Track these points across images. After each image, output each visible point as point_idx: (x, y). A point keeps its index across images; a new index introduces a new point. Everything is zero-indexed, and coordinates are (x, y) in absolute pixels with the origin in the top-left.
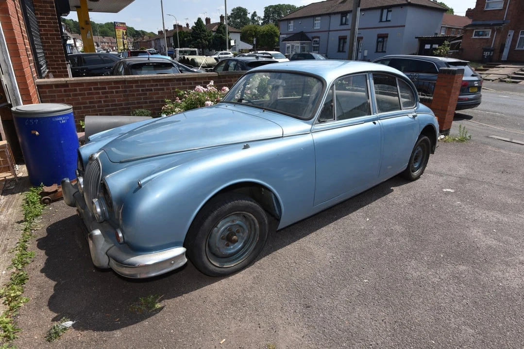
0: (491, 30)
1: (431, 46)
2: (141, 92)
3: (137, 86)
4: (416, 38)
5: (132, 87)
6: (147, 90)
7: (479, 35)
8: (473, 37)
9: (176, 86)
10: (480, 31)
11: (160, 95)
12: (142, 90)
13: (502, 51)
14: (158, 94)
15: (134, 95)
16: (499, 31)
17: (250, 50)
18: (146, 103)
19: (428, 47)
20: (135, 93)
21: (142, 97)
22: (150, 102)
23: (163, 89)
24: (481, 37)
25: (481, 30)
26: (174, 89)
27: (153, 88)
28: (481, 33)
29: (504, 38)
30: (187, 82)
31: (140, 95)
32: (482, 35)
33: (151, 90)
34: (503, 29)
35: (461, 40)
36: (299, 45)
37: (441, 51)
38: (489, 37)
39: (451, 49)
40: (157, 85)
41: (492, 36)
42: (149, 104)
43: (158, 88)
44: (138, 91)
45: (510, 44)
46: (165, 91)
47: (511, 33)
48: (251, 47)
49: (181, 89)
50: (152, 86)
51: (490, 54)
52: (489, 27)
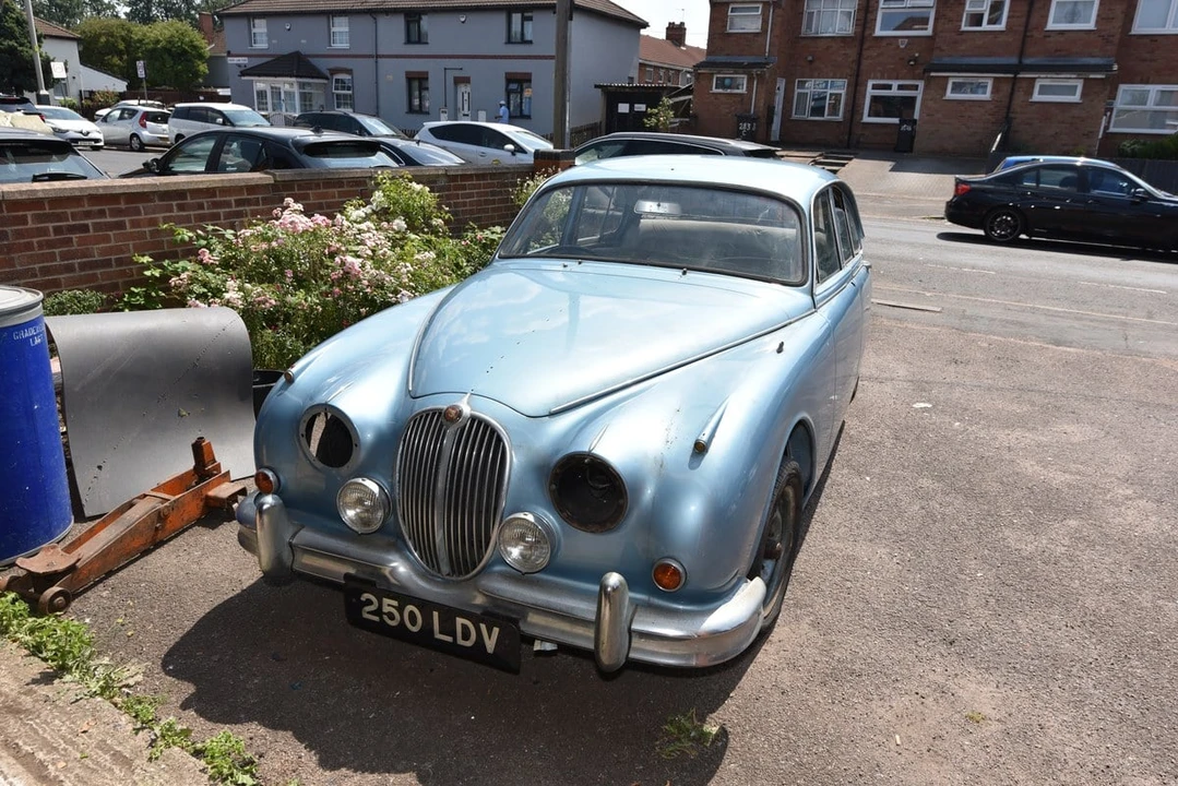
0: (746, 76)
1: (631, 108)
2: (52, 237)
3: (38, 218)
4: (596, 86)
5: (23, 220)
6: (72, 229)
7: (724, 87)
8: (714, 90)
9: (160, 216)
10: (725, 78)
11: (112, 244)
12: (58, 230)
13: (770, 121)
14: (107, 239)
15: (29, 247)
16: (761, 77)
17: (122, 96)
18: (70, 269)
19: (623, 108)
20: (35, 240)
21: (57, 251)
22: (83, 267)
23: (121, 225)
24: (729, 91)
25: (727, 75)
26: (153, 222)
27: (89, 222)
28: (727, 82)
29: (771, 94)
30: (189, 201)
31: (50, 244)
32: (730, 87)
33: (85, 228)
34: (767, 75)
35: (691, 97)
36: (296, 90)
37: (659, 120)
38: (743, 90)
39: (676, 116)
40: (102, 213)
41: (750, 88)
42: (77, 274)
43: (105, 223)
44: (44, 232)
45: (781, 107)
46: (129, 230)
47: (781, 84)
48: (121, 86)
49: (180, 221)
50: (88, 215)
51: (752, 126)
52: (741, 70)
